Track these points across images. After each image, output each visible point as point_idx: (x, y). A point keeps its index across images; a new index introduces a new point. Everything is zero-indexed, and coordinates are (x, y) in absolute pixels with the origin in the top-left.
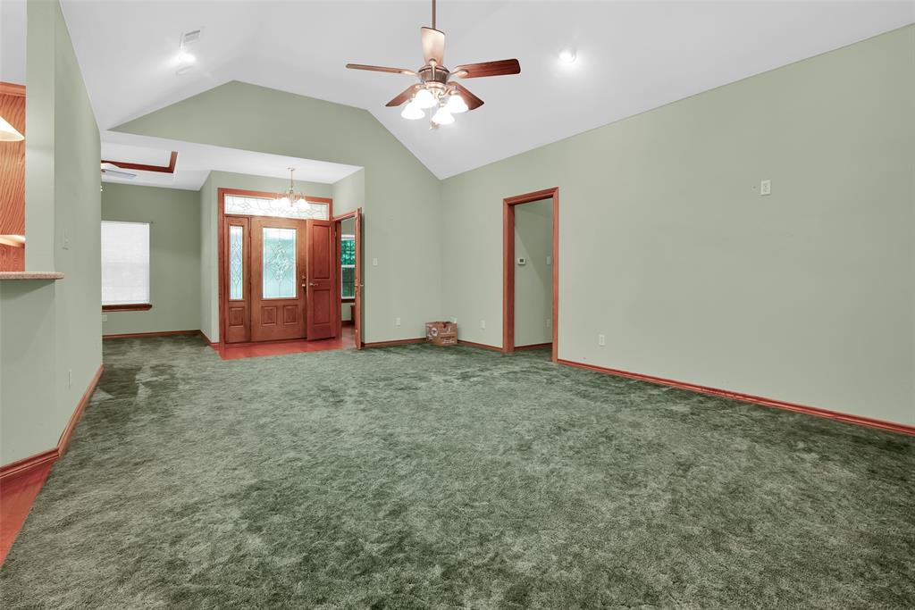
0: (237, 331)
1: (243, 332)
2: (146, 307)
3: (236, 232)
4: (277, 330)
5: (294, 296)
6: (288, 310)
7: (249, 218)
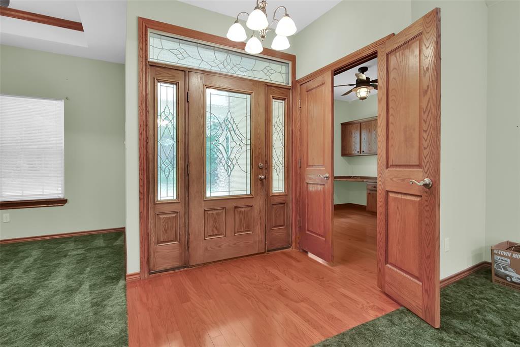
0: (168, 253)
1: (177, 252)
2: (61, 202)
3: (166, 94)
4: (226, 245)
5: (249, 193)
6: (240, 213)
7: (186, 72)
